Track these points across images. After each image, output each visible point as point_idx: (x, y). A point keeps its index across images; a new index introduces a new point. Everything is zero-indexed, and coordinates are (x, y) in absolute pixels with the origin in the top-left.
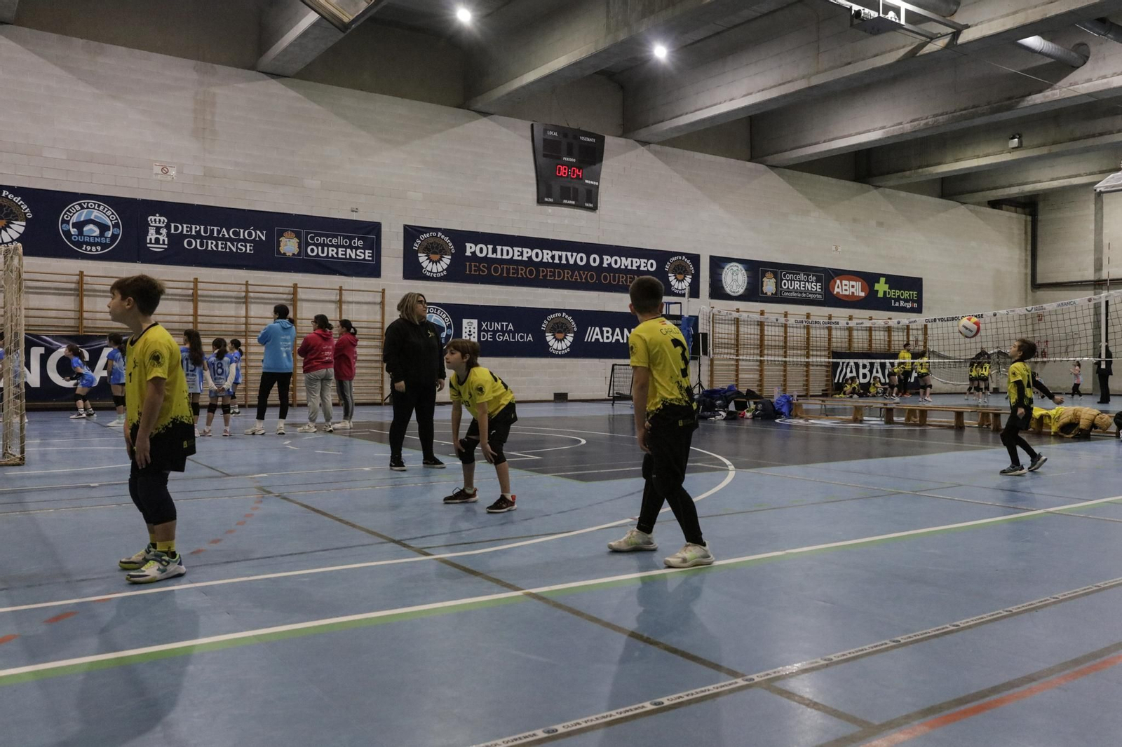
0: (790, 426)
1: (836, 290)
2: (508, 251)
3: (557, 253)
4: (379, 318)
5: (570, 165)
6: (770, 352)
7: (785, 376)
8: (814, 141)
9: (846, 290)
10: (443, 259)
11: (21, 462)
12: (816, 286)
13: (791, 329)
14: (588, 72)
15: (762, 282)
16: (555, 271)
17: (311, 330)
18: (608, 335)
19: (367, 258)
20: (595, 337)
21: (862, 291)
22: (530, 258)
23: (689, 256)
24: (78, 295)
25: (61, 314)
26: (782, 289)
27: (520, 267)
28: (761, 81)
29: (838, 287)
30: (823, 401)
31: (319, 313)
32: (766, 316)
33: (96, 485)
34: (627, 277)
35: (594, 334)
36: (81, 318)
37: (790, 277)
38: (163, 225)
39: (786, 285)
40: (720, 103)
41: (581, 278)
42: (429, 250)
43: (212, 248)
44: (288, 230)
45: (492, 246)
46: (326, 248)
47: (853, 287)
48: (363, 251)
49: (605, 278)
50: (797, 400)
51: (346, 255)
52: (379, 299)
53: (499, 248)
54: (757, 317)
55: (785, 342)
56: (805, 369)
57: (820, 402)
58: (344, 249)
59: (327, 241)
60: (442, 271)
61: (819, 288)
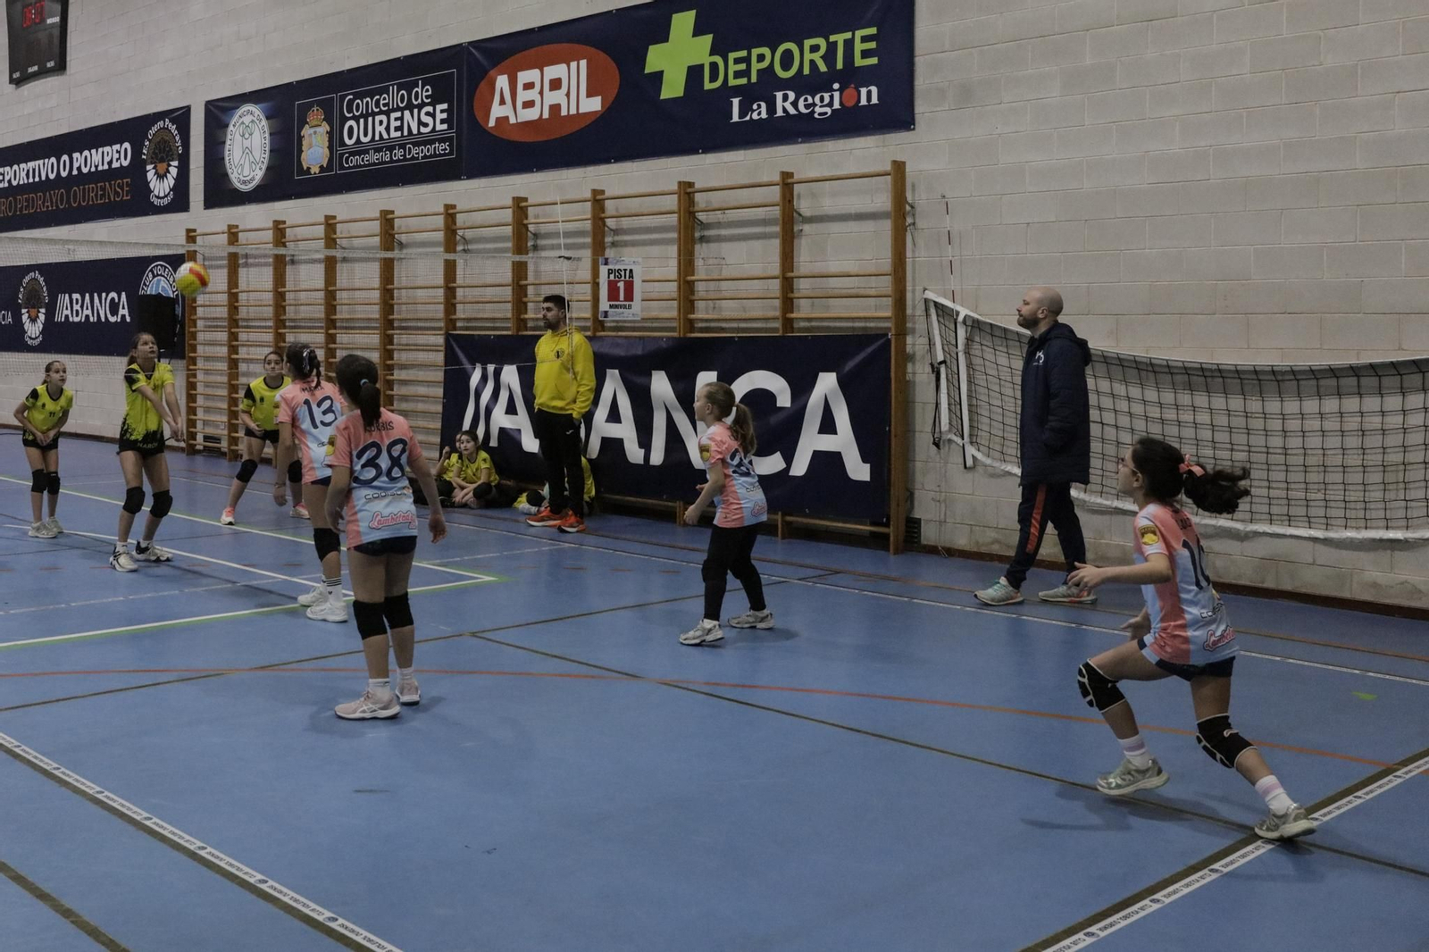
1: (497, 111)
9: (529, 104)
12: (433, 115)
15: (300, 138)
21: (589, 95)
23: (175, 115)
26: (340, 150)
29: (502, 102)
39: (353, 133)
47: (556, 84)
61: (443, 121)
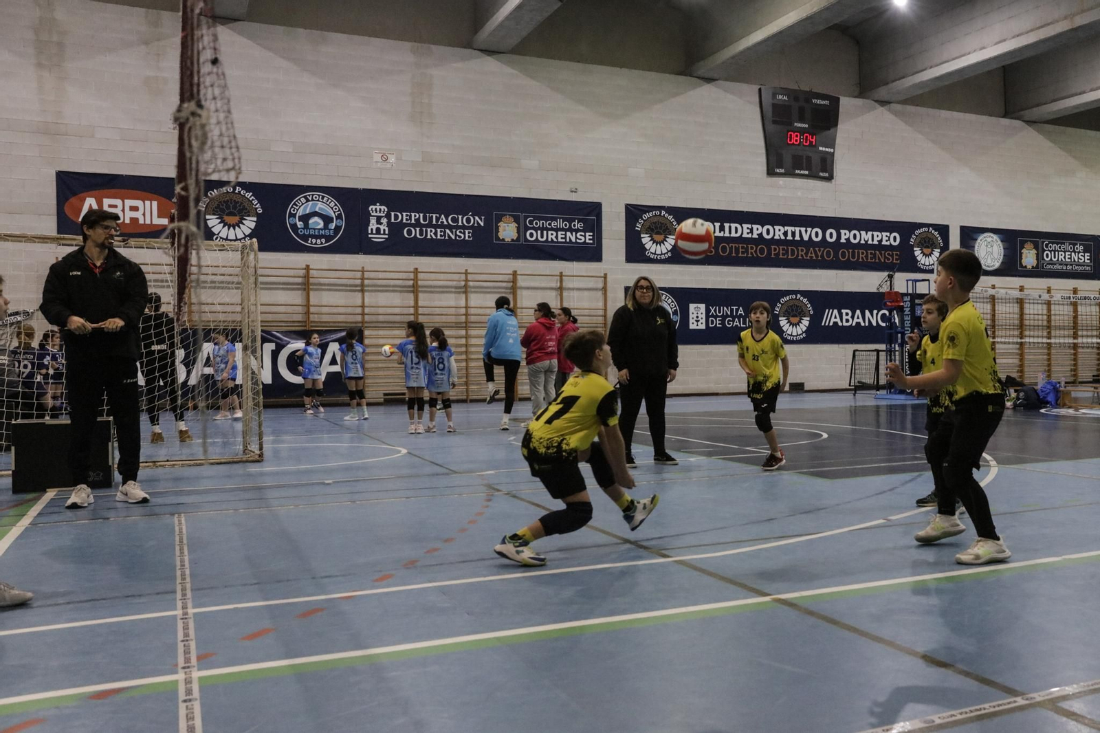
0: (1057, 417)
2: (736, 228)
3: (790, 229)
4: (601, 305)
5: (802, 131)
6: (1032, 333)
7: (1049, 360)
8: (1079, 91)
10: (667, 239)
11: (260, 459)
12: (1084, 257)
13: (1057, 306)
14: (822, 28)
15: (1021, 254)
16: (788, 249)
17: (532, 320)
18: (847, 317)
19: (587, 241)
20: (833, 320)
22: (760, 235)
23: (937, 227)
24: (305, 289)
25: (290, 309)
26: (1043, 261)
27: (750, 246)
28: (1017, 25)
30: (1095, 388)
31: (540, 301)
32: (1026, 292)
33: (330, 481)
34: (867, 253)
35: (832, 317)
36: (308, 313)
37: (1053, 248)
38: (384, 215)
39: (1048, 256)
40: (969, 54)
41: (817, 256)
42: (652, 230)
43: (431, 236)
44: (506, 215)
45: (719, 224)
46: (545, 232)
48: (583, 234)
49: (843, 255)
50: (1065, 387)
51: (565, 238)
52: (601, 285)
53: (727, 225)
54: (1016, 294)
55: (1049, 321)
56: (1072, 351)
57: (1092, 389)
58: (564, 233)
59: (546, 224)
60: (667, 253)
61: (1088, 259)
